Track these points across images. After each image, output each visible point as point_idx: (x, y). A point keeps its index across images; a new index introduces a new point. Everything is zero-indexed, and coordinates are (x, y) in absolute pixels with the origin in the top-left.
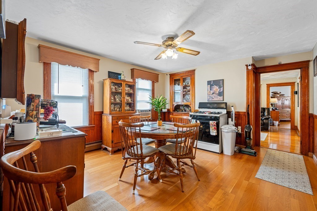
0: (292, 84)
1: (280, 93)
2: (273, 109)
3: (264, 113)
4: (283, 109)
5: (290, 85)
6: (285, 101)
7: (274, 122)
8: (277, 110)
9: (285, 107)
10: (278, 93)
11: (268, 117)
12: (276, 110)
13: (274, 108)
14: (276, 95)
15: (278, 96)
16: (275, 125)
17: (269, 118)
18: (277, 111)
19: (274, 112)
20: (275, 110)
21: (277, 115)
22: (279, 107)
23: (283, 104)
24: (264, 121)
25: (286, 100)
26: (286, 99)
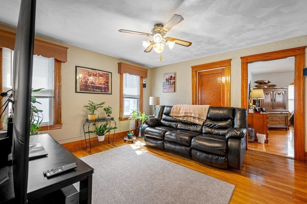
0: (298, 52)
1: (269, 82)
2: (255, 110)
3: (233, 120)
4: (273, 109)
5: (294, 54)
6: (277, 95)
7: (258, 134)
8: (263, 111)
9: (277, 106)
10: (265, 83)
11: (239, 133)
12: (261, 113)
13: (257, 108)
14: (262, 85)
15: (266, 87)
16: (259, 141)
17: (242, 134)
18: (263, 115)
19: (258, 115)
20: (259, 112)
21: (263, 121)
22: (267, 105)
23: (273, 100)
24: (229, 143)
25: (279, 94)
26: (279, 92)
